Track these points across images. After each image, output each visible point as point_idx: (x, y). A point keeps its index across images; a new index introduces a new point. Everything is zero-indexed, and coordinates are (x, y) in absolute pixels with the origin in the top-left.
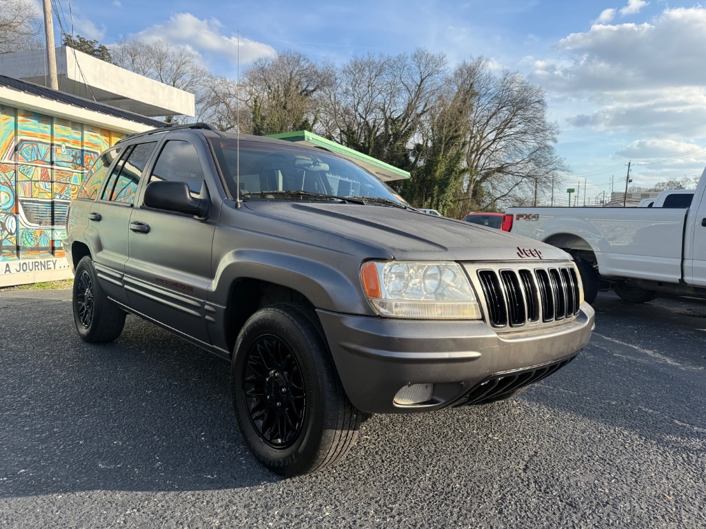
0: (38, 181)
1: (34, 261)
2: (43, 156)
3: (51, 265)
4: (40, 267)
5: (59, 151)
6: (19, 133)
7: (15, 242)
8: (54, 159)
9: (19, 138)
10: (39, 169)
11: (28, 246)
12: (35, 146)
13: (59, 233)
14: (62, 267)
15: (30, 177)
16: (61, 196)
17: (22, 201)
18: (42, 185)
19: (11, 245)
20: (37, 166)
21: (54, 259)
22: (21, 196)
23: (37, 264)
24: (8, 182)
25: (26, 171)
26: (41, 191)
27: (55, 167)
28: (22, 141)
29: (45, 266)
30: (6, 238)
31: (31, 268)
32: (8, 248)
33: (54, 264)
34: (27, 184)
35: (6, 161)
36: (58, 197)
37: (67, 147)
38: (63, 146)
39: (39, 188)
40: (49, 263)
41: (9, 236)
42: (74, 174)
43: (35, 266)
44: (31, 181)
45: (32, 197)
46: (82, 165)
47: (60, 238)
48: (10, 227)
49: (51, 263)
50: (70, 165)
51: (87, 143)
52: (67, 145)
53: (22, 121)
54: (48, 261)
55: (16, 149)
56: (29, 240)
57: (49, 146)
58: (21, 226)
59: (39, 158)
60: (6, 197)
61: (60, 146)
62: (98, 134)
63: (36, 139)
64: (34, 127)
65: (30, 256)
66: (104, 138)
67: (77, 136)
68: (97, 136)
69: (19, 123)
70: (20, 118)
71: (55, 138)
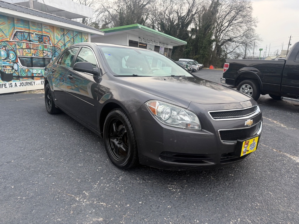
0: (25, 49)
1: (26, 82)
2: (26, 38)
3: (33, 84)
4: (28, 84)
5: (32, 35)
6: (15, 28)
7: (18, 74)
8: (31, 39)
9: (16, 30)
10: (25, 43)
11: (23, 76)
12: (22, 34)
13: (35, 70)
14: (38, 84)
15: (22, 47)
16: (35, 55)
17: (19, 57)
18: (26, 50)
19: (16, 75)
20: (24, 42)
21: (34, 81)
22: (18, 54)
23: (27, 83)
24: (13, 49)
25: (20, 45)
26: (27, 53)
27: (31, 43)
28: (17, 32)
29: (30, 84)
30: (14, 72)
31: (25, 85)
32: (15, 76)
33: (34, 83)
34: (21, 50)
35: (11, 40)
36: (33, 55)
37: (36, 34)
38: (34, 33)
39: (26, 52)
40: (32, 83)
41: (15, 72)
42: (40, 45)
43: (27, 84)
44: (22, 48)
45: (23, 55)
46: (42, 41)
47: (36, 73)
48: (15, 68)
49: (33, 83)
50: (38, 42)
51: (44, 32)
52: (36, 33)
53: (16, 23)
54: (31, 82)
55: (15, 35)
56: (23, 73)
57: (28, 34)
58: (20, 68)
59: (25, 39)
60: (13, 56)
61: (33, 33)
62: (48, 28)
63: (23, 31)
64: (21, 25)
65: (24, 80)
66: (51, 30)
67: (40, 29)
68: (48, 29)
69: (15, 24)
70: (15, 22)
71: (30, 30)
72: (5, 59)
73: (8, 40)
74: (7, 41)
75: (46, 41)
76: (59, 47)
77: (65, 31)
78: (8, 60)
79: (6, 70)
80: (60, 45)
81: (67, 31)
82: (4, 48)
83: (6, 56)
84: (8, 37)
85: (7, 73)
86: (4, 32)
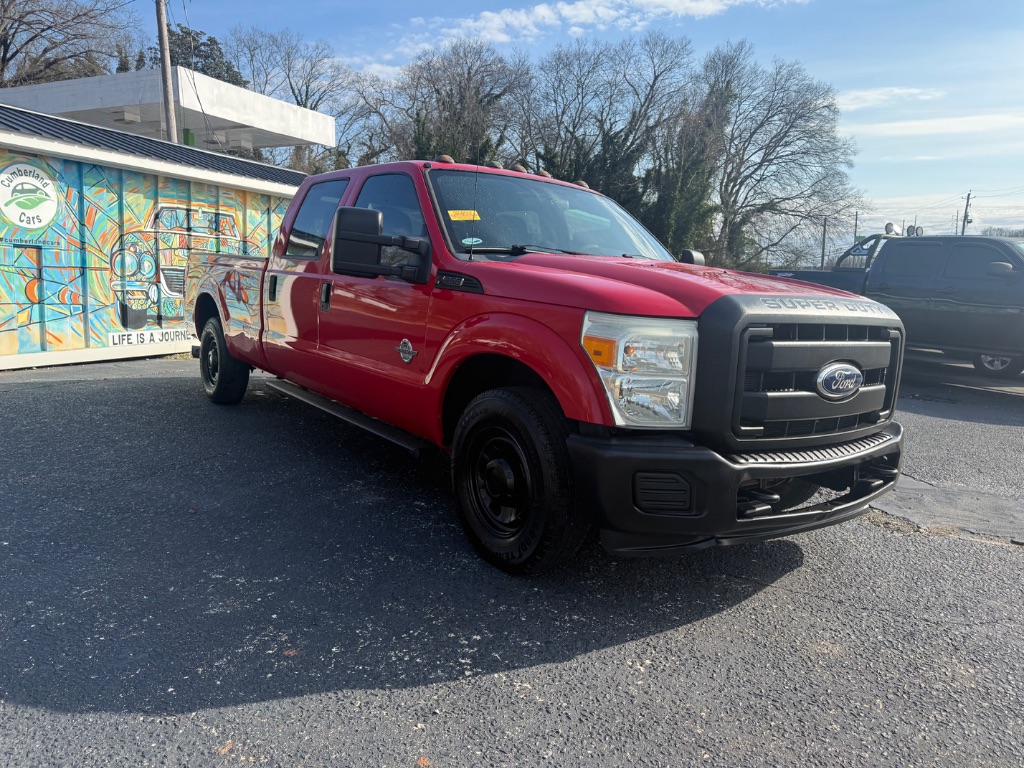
0: (177, 249)
2: (181, 223)
5: (196, 216)
6: (159, 200)
7: (157, 312)
8: (192, 225)
9: (160, 205)
10: (178, 236)
11: (170, 315)
12: (174, 213)
15: (170, 245)
17: (163, 270)
18: (180, 252)
19: (154, 314)
20: (175, 234)
22: (163, 264)
24: (150, 250)
25: (166, 239)
26: (180, 258)
27: (193, 234)
28: (162, 208)
30: (150, 306)
32: (151, 317)
34: (167, 252)
35: (148, 229)
37: (203, 212)
38: (200, 210)
39: (178, 256)
41: (152, 305)
42: (210, 239)
44: (171, 249)
45: (172, 265)
46: (217, 229)
48: (153, 296)
50: (206, 230)
51: (222, 206)
52: (203, 209)
53: (161, 188)
55: (157, 217)
56: (170, 309)
57: (185, 212)
58: (162, 295)
59: (178, 225)
60: (149, 266)
61: (197, 211)
62: (233, 195)
63: (175, 206)
64: (172, 193)
65: (171, 325)
66: (240, 200)
67: (213, 200)
68: (231, 199)
69: (159, 190)
70: (160, 185)
71: (193, 203)
72: (133, 275)
73: (142, 228)
74: (140, 232)
75: (227, 227)
76: (256, 242)
77: (272, 202)
78: (139, 276)
79: (132, 302)
80: (259, 237)
81: (278, 202)
82: (132, 249)
83: (135, 268)
84: (142, 221)
85: (134, 308)
86: (135, 210)
